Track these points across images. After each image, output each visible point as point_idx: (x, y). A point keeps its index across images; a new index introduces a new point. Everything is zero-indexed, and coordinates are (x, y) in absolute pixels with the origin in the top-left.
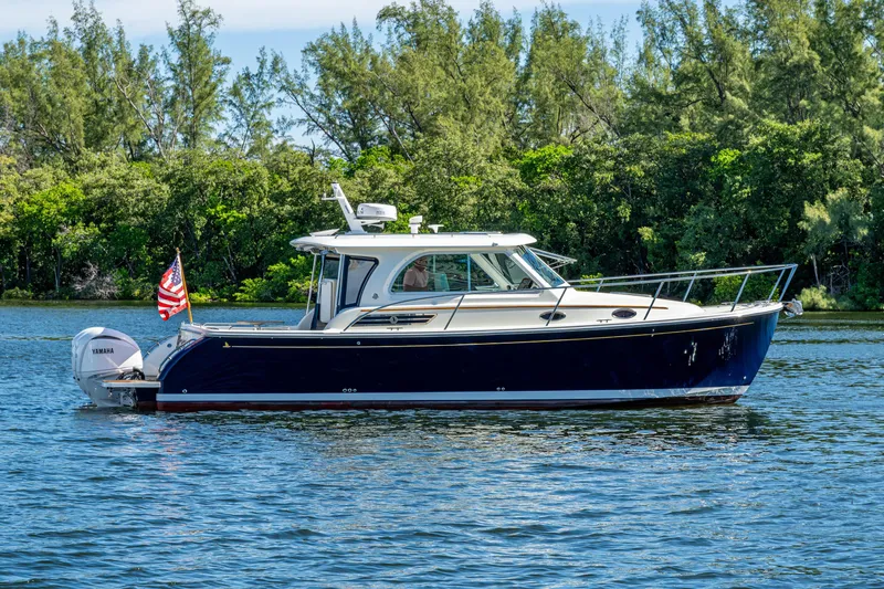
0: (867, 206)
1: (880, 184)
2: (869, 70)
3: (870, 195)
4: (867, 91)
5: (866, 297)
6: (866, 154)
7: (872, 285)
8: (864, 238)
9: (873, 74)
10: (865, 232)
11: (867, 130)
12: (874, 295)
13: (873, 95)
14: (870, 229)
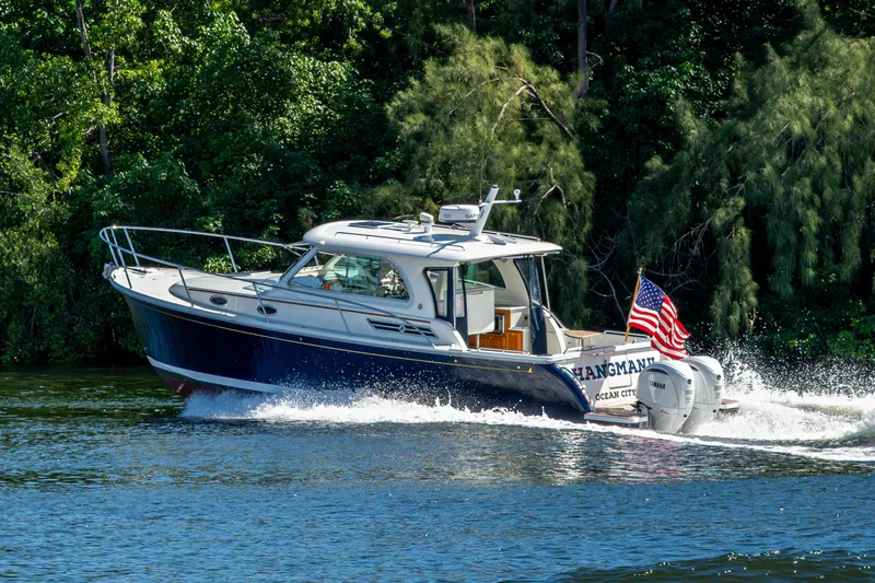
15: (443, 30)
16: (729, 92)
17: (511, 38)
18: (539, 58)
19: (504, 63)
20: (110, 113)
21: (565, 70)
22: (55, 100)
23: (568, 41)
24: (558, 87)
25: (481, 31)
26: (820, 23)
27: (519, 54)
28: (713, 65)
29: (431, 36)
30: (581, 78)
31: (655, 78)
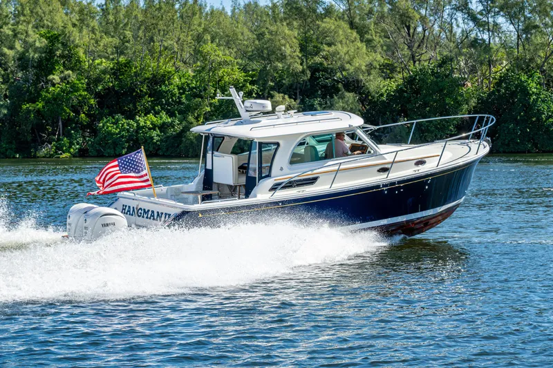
0: (5, 95)
1: (13, 83)
2: (4, 14)
3: (7, 89)
4: (4, 26)
5: (7, 150)
6: (4, 64)
7: (11, 143)
8: (5, 115)
9: (7, 16)
10: (6, 112)
11: (6, 50)
12: (11, 149)
13: (8, 29)
14: (8, 110)
15: (272, 92)
16: (326, 103)
17: (285, 94)
18: (290, 97)
19: (284, 98)
20: (208, 109)
21: (295, 100)
22: (198, 106)
23: (296, 94)
24: (294, 103)
25: (279, 92)
26: (343, 90)
27: (286, 96)
28: (322, 98)
29: (269, 93)
30: (298, 101)
31: (312, 101)
